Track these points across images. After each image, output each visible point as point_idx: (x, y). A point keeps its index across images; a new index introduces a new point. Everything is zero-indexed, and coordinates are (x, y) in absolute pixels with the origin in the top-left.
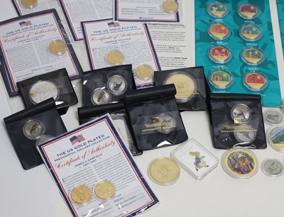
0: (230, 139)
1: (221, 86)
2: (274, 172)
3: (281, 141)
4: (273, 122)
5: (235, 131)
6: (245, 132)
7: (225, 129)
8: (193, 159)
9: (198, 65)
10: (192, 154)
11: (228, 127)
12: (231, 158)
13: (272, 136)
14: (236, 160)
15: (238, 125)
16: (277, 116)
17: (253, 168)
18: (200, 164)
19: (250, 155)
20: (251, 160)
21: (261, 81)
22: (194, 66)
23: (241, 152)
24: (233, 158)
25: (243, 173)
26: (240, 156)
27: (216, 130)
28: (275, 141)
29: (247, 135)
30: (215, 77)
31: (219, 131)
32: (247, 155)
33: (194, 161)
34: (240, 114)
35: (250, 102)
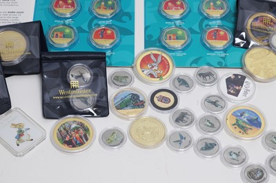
0: (64, 106)
1: (61, 43)
2: (113, 144)
3: (127, 106)
4: (121, 84)
5: (71, 97)
6: (84, 98)
7: (59, 95)
8: (15, 132)
9: (36, 20)
10: (15, 126)
11: (62, 92)
12: (62, 129)
13: (117, 101)
14: (67, 132)
15: (75, 89)
16: (127, 77)
17: (87, 140)
18: (22, 138)
19: (86, 124)
20: (86, 130)
21: (111, 37)
22: (32, 21)
23: (75, 121)
24: (65, 129)
25: (74, 146)
26: (74, 126)
27: (47, 96)
28: (119, 107)
29: (85, 100)
30: (55, 33)
31: (51, 98)
32: (82, 125)
33: (16, 134)
34: (79, 76)
35: (91, 61)
